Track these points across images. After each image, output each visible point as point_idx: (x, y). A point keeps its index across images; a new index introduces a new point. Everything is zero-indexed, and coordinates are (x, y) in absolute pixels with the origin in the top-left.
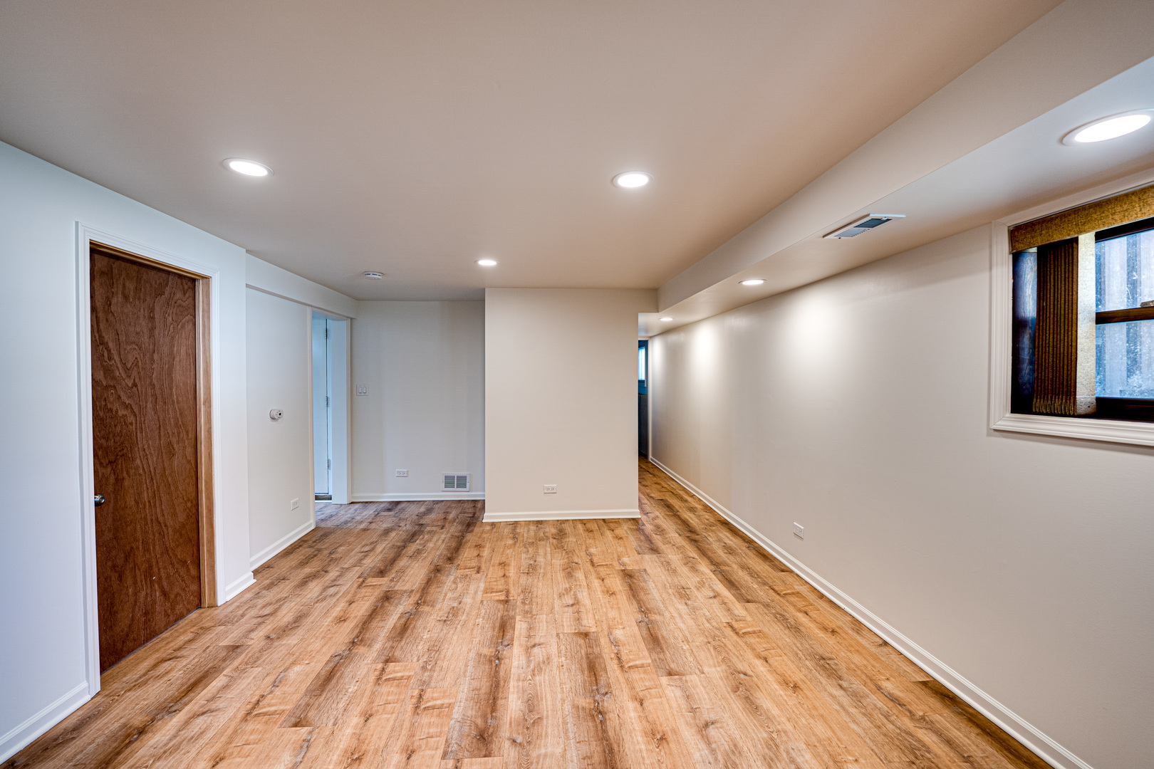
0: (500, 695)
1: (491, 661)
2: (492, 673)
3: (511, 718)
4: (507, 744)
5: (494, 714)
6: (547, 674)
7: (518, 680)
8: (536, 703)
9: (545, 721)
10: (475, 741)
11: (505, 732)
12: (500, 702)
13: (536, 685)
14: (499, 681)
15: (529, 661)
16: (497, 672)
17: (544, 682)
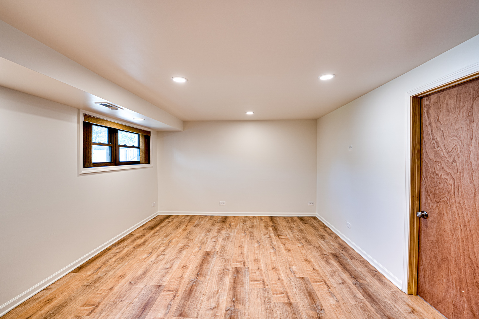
0: (232, 284)
1: (237, 300)
2: (236, 294)
3: (229, 276)
4: (230, 269)
5: (235, 277)
6: (212, 291)
7: (225, 289)
8: (219, 280)
9: (217, 274)
10: (240, 271)
11: (231, 272)
12: (233, 281)
13: (218, 286)
14: (233, 289)
15: (218, 298)
16: (234, 294)
17: (214, 287)
